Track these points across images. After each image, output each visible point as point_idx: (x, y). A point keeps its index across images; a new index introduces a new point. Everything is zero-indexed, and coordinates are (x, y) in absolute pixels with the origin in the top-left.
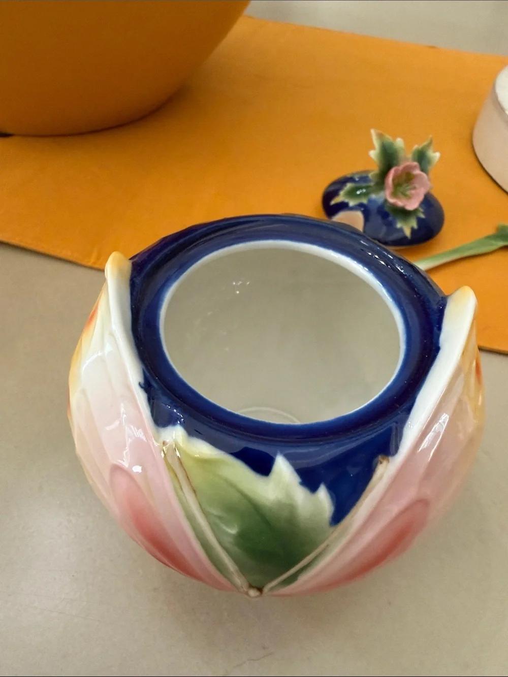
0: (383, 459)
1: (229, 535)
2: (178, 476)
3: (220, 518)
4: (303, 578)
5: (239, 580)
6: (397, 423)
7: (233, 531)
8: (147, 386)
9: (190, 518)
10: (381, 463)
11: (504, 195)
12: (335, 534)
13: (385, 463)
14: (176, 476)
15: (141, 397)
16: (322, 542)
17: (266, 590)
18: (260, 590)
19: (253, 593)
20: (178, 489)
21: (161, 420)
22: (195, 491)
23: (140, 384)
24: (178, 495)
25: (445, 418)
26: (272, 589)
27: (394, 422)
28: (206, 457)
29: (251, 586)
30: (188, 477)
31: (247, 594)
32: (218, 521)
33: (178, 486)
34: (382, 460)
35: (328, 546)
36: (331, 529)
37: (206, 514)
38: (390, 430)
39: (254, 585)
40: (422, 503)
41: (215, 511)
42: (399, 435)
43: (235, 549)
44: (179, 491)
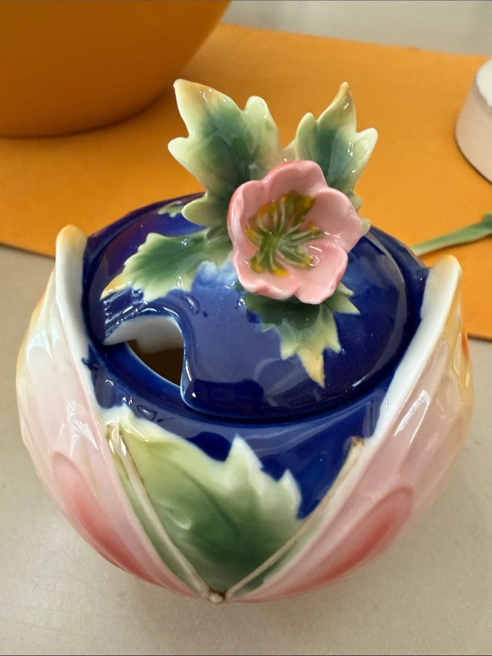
0: (358, 441)
1: (183, 531)
2: (124, 462)
3: (171, 511)
4: (270, 581)
5: (198, 584)
6: (372, 402)
7: (186, 526)
8: (91, 364)
9: (138, 511)
10: (355, 445)
11: (487, 185)
12: (305, 528)
13: (359, 445)
14: (122, 464)
15: (84, 375)
16: (290, 538)
17: (229, 594)
18: (223, 594)
19: (215, 598)
20: (124, 479)
21: (106, 400)
22: (142, 480)
23: (83, 360)
24: (124, 486)
25: (425, 396)
26: (237, 593)
27: (369, 400)
28: (154, 440)
29: (212, 591)
30: (134, 464)
31: (208, 599)
32: (169, 515)
33: (124, 475)
34: (356, 442)
35: (296, 543)
36: (300, 522)
37: (155, 507)
38: (364, 408)
39: (216, 589)
40: (405, 491)
41: (165, 503)
42: (375, 415)
43: (189, 547)
44: (125, 480)
